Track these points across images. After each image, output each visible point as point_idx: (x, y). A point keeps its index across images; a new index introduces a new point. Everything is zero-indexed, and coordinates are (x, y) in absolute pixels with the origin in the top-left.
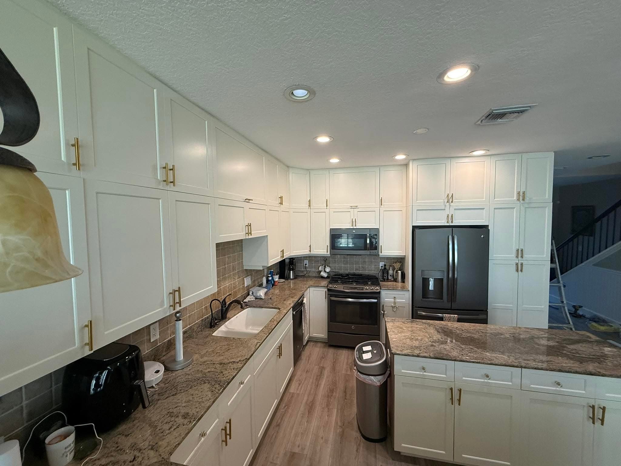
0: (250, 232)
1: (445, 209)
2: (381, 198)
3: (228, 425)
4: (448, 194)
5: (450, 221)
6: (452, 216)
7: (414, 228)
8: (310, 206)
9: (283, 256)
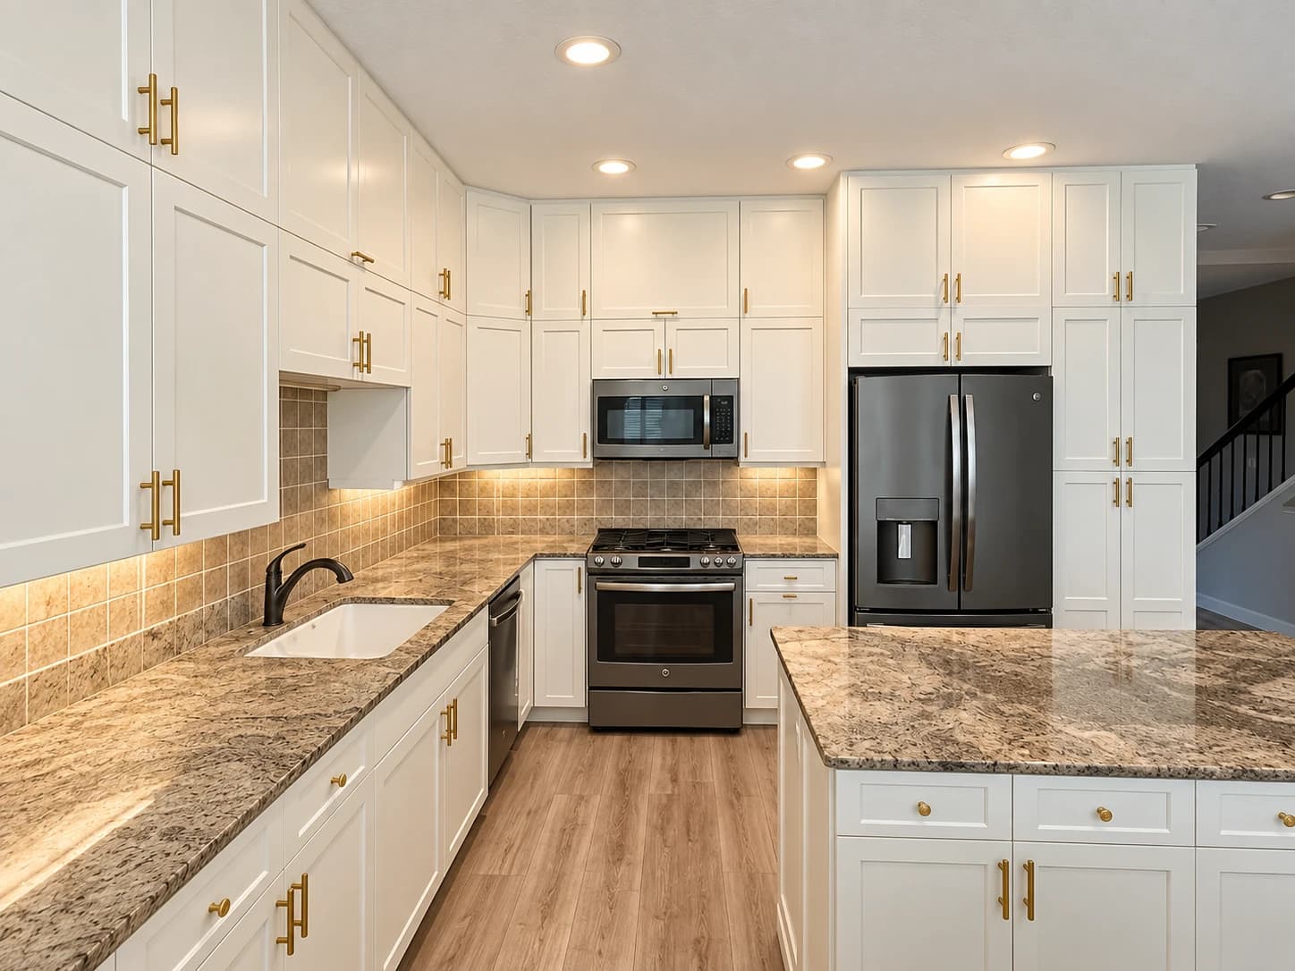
0: (365, 363)
1: (937, 319)
2: (743, 292)
3: (298, 893)
4: (946, 275)
5: (952, 353)
6: (958, 338)
7: (854, 372)
8: (529, 311)
9: (448, 463)
